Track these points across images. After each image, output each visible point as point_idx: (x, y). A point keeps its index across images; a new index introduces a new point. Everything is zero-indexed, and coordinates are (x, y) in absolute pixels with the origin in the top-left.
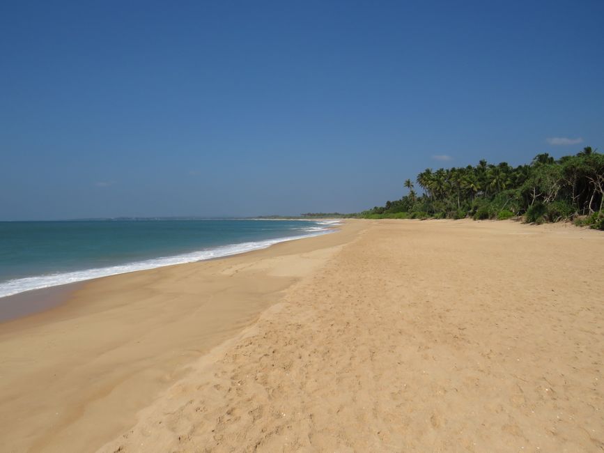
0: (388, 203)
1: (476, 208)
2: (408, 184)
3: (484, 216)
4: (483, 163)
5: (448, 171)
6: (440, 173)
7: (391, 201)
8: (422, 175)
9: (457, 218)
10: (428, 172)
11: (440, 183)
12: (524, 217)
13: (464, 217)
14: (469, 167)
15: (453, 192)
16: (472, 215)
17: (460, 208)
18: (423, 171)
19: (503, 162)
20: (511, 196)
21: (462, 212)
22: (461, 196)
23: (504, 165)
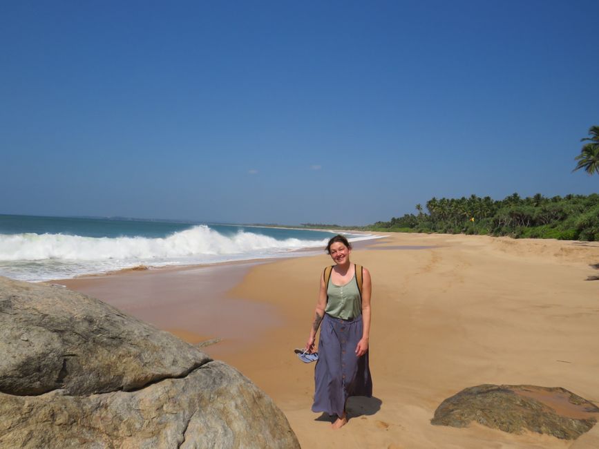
0: (393, 219)
1: (467, 227)
2: (419, 207)
3: (472, 233)
4: (473, 197)
5: (448, 200)
6: (442, 201)
7: (396, 218)
8: (430, 202)
9: (455, 233)
10: (434, 200)
11: (443, 208)
12: (493, 234)
13: (459, 233)
14: (463, 199)
15: (452, 216)
16: (465, 232)
17: (457, 227)
18: (431, 199)
19: (487, 196)
20: (488, 222)
21: (458, 230)
22: (457, 218)
23: (488, 198)
